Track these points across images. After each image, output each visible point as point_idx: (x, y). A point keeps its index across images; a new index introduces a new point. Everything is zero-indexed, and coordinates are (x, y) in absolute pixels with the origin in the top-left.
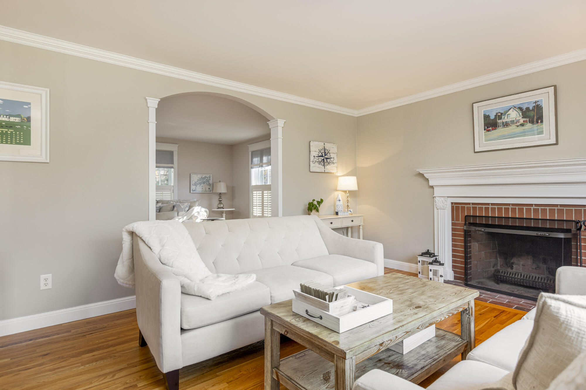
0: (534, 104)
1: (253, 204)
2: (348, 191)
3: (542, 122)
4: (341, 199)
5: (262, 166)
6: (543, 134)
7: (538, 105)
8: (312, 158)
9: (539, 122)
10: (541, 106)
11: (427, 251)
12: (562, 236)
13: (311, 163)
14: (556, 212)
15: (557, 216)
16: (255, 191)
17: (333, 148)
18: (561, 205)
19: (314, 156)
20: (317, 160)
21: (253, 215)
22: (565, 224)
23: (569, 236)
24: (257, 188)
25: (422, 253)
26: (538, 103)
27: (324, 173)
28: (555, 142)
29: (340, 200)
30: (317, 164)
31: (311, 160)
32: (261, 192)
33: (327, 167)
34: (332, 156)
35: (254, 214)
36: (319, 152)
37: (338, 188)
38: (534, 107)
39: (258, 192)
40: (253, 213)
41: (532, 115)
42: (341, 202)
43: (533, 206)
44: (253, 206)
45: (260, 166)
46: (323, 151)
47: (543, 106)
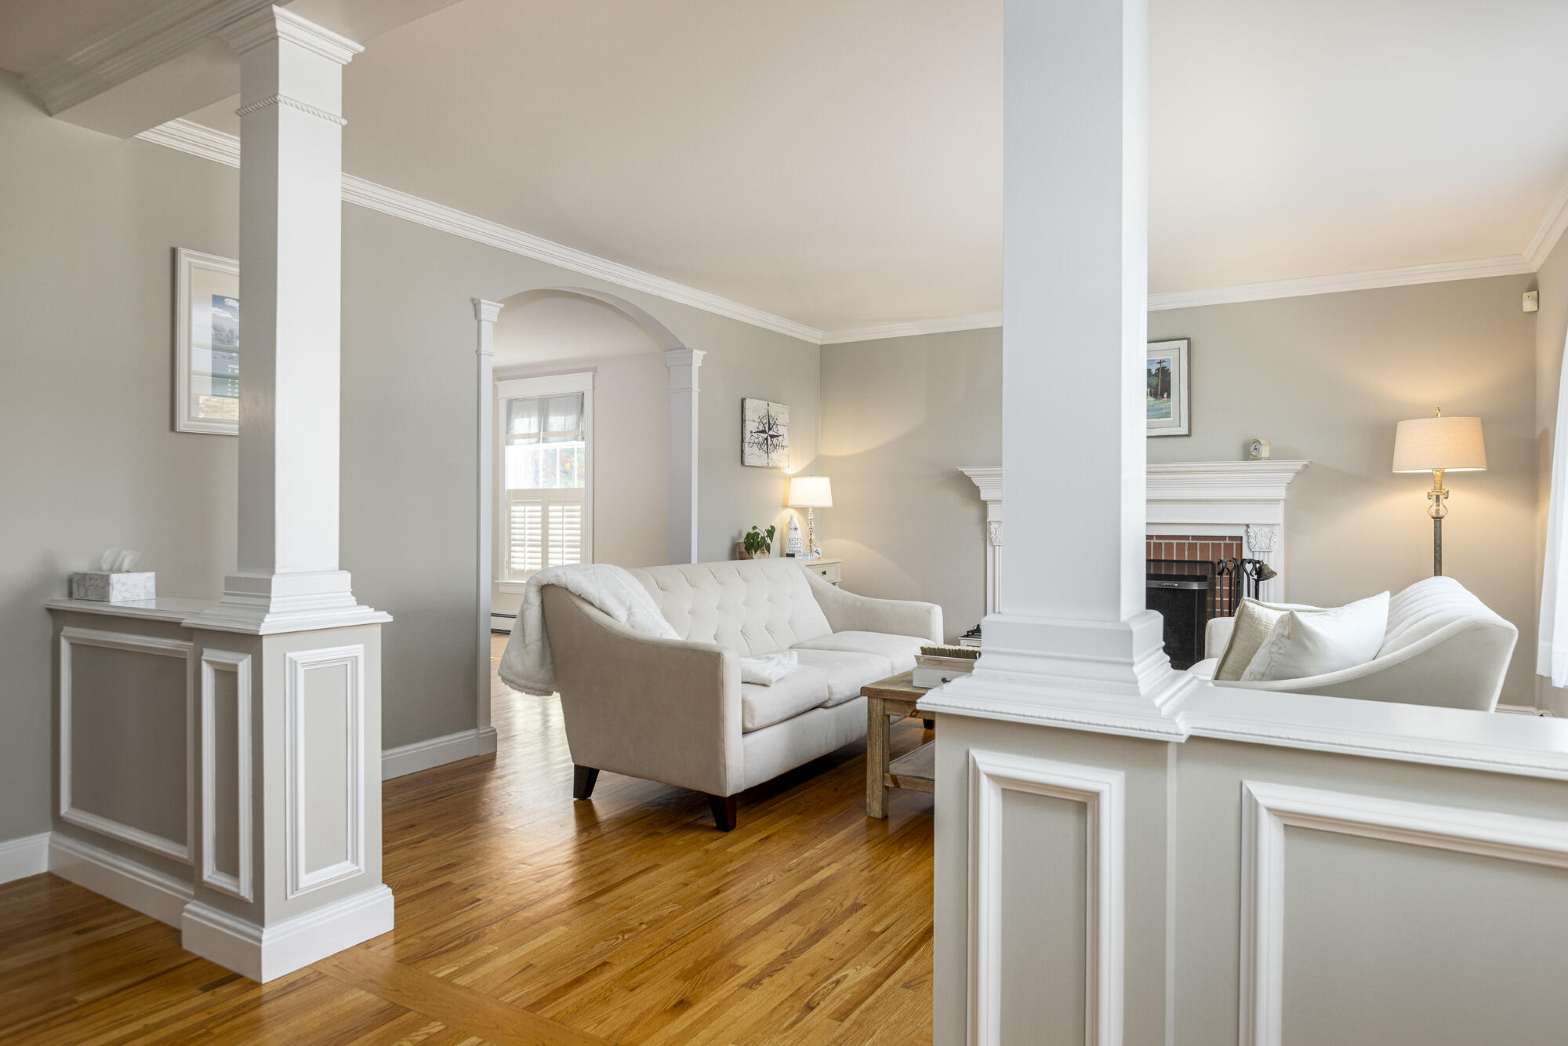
0: (1159, 366)
1: (510, 540)
2: (811, 509)
3: (1169, 396)
4: (798, 526)
5: (545, 440)
6: (1170, 417)
7: (1163, 368)
8: (747, 435)
9: (1165, 396)
10: (1168, 370)
11: (975, 628)
12: (1195, 586)
13: (746, 446)
14: (1186, 548)
15: (1188, 555)
16: (516, 504)
17: (782, 413)
18: (1194, 537)
19: (751, 432)
20: (757, 441)
21: (509, 567)
22: (1198, 568)
23: (1204, 586)
24: (525, 497)
25: (968, 632)
26: (1164, 364)
27: (768, 467)
28: (1187, 433)
29: (796, 529)
30: (755, 447)
31: (747, 439)
32: (539, 508)
33: (773, 455)
34: (782, 430)
35: (513, 566)
36: (759, 423)
37: (790, 503)
38: (1158, 369)
39: (528, 508)
40: (509, 562)
41: (1155, 383)
42: (799, 531)
43: (1153, 539)
44: (510, 546)
45: (539, 440)
46: (765, 421)
47: (1171, 370)
